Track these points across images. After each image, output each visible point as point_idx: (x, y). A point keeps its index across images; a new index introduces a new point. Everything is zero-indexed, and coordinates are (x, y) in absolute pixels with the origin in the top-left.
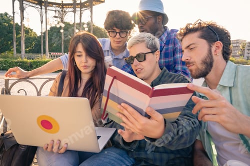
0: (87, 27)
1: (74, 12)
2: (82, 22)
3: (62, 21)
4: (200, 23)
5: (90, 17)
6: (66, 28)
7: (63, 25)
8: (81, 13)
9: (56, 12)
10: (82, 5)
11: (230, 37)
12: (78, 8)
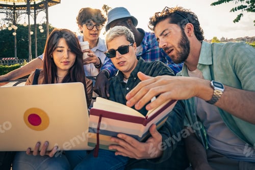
0: (43, 29)
1: (28, 13)
2: (37, 23)
3: (15, 23)
4: (167, 10)
5: (45, 18)
6: (19, 30)
7: (16, 28)
8: (35, 15)
9: (7, 14)
10: (36, 7)
11: (197, 18)
12: (32, 9)
